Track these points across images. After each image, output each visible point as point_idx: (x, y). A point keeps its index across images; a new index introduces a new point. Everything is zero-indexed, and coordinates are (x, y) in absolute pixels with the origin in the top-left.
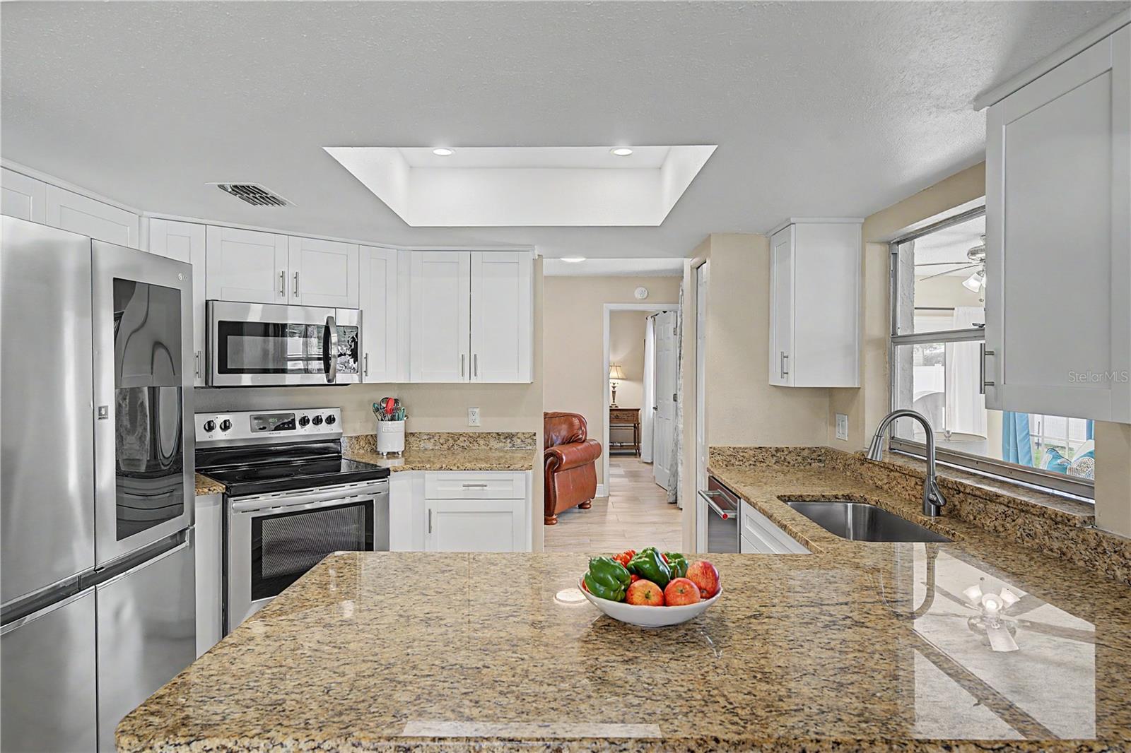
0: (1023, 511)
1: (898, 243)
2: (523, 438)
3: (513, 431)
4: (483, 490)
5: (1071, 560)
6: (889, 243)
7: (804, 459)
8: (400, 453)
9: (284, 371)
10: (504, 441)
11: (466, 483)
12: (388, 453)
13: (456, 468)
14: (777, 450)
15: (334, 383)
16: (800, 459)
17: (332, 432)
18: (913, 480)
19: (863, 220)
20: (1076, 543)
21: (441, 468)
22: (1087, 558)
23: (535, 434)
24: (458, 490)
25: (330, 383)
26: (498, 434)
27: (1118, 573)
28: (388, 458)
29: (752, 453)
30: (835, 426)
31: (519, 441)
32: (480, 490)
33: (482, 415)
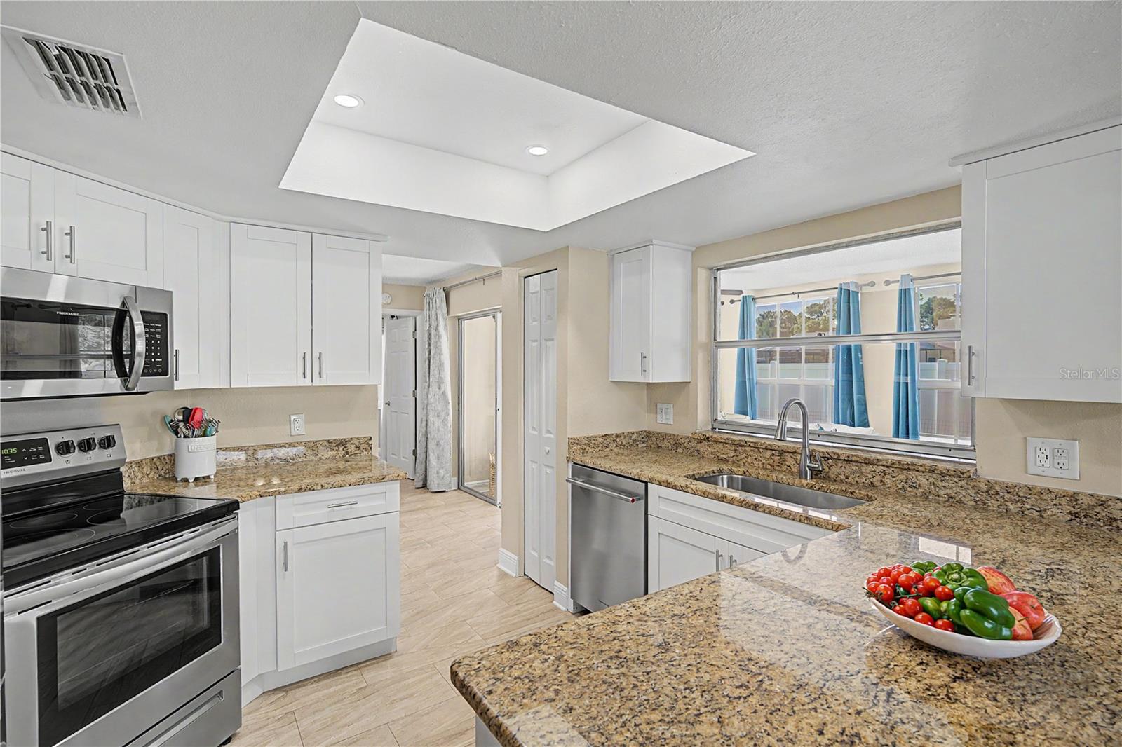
0: (905, 469)
1: (718, 270)
2: (357, 443)
3: (347, 437)
4: (351, 508)
5: (960, 502)
6: (711, 269)
7: (635, 440)
8: (212, 477)
9: (76, 374)
10: (337, 448)
11: (330, 503)
12: (196, 479)
13: (319, 487)
14: (617, 436)
15: (135, 391)
16: (631, 442)
17: (110, 459)
18: (769, 453)
19: (694, 249)
20: (966, 489)
21: (300, 490)
22: (977, 499)
23: (371, 439)
24: (321, 513)
25: (129, 392)
26: (328, 441)
27: (1011, 507)
28: (197, 486)
29: (600, 440)
30: (657, 413)
31: (353, 447)
32: (348, 509)
33: (306, 422)
